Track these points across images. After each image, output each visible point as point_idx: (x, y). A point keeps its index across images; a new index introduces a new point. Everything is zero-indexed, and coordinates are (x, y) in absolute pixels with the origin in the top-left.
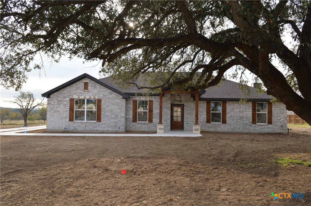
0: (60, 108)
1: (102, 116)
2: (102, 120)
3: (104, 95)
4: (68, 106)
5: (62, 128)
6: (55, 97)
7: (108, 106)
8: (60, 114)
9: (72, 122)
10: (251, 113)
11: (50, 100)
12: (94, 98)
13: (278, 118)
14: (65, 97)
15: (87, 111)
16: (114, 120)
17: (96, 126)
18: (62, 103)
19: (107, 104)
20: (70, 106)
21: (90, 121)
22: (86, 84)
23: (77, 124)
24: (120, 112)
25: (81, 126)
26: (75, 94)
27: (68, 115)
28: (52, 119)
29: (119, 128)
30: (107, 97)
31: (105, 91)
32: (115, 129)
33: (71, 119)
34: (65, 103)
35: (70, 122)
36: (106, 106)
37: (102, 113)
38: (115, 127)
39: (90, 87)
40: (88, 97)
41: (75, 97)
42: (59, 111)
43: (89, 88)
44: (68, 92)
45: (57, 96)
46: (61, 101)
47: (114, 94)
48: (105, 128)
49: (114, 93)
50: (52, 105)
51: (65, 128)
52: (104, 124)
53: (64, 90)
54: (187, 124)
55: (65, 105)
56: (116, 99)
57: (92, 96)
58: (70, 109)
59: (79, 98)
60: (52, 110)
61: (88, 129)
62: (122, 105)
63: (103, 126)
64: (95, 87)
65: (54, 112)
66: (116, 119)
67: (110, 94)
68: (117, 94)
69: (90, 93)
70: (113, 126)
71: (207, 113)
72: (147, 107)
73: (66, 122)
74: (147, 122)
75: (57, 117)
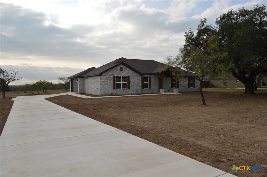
0: (107, 82)
1: (130, 86)
2: (130, 88)
5: (110, 93)
7: (133, 80)
8: (108, 85)
10: (188, 82)
11: (102, 77)
12: (126, 75)
13: (197, 85)
14: (110, 75)
15: (122, 83)
16: (136, 88)
17: (127, 91)
18: (108, 79)
19: (132, 79)
20: (113, 81)
21: (124, 89)
22: (121, 68)
23: (117, 91)
24: (139, 83)
25: (120, 92)
26: (116, 73)
27: (112, 86)
28: (103, 88)
29: (139, 92)
30: (132, 75)
31: (131, 72)
32: (137, 93)
33: (114, 88)
34: (110, 79)
35: (114, 90)
37: (130, 84)
38: (137, 91)
39: (124, 69)
40: (122, 75)
41: (116, 75)
42: (107, 83)
43: (123, 70)
44: (112, 72)
45: (106, 75)
46: (108, 77)
47: (136, 74)
48: (131, 92)
49: (136, 73)
50: (103, 80)
51: (112, 93)
52: (131, 90)
53: (109, 71)
55: (110, 80)
56: (136, 76)
57: (125, 74)
58: (113, 82)
59: (118, 76)
61: (123, 93)
62: (140, 79)
64: (126, 70)
65: (104, 84)
67: (134, 73)
68: (137, 74)
70: (135, 91)
71: (171, 83)
72: (148, 80)
73: (111, 90)
74: (148, 88)
75: (106, 87)
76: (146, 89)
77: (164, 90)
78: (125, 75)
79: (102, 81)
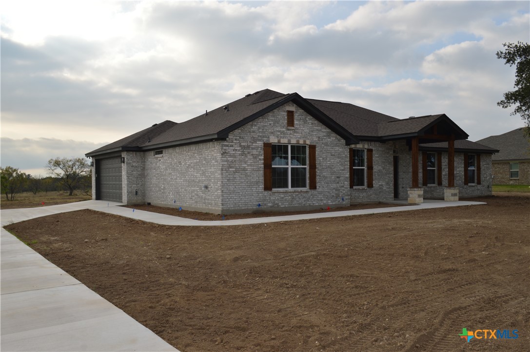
0: (245, 163)
1: (318, 179)
2: (318, 185)
3: (319, 137)
4: (260, 160)
5: (253, 205)
6: (236, 140)
7: (325, 159)
8: (247, 176)
9: (269, 192)
11: (227, 146)
12: (305, 141)
13: (485, 175)
14: (255, 140)
15: (292, 168)
16: (334, 186)
17: (309, 198)
18: (249, 153)
19: (324, 156)
20: (264, 159)
21: (299, 189)
22: (290, 114)
23: (278, 195)
24: (343, 170)
25: (286, 200)
26: (272, 133)
27: (262, 179)
28: (231, 188)
29: (343, 200)
30: (324, 141)
31: (320, 130)
32: (337, 202)
33: (267, 188)
34: (255, 152)
35: (266, 193)
36: (323, 158)
37: (318, 172)
38: (337, 197)
39: (297, 120)
40: (294, 141)
41: (273, 140)
42: (244, 169)
43: (296, 122)
44: (259, 128)
45: (240, 137)
46: (248, 147)
47: (334, 138)
48: (322, 200)
49: (334, 135)
50: (230, 156)
51: (259, 205)
52: (320, 193)
53: (252, 125)
54: (403, 188)
55: (255, 157)
56: (336, 145)
57: (300, 138)
58: (264, 164)
59: (279, 142)
60: (231, 167)
61: (295, 204)
62: (346, 157)
63: (321, 196)
64: (305, 122)
65: (235, 172)
66: (338, 183)
67: (329, 136)
68: (338, 137)
69: (297, 133)
70: (333, 196)
71: (423, 170)
72: (362, 161)
73: (258, 193)
74: (365, 187)
75: (242, 182)
76: (359, 189)
77: (422, 192)
78: (301, 142)
79: (227, 161)
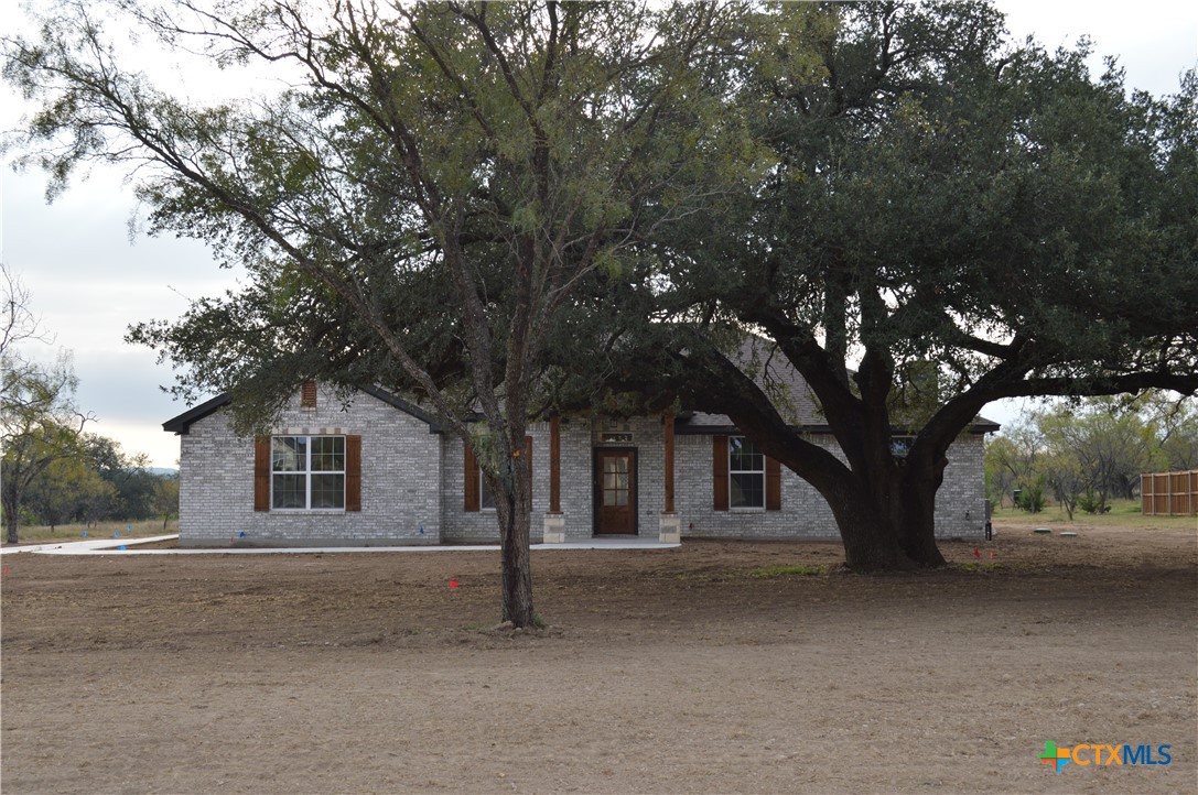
0: (222, 467)
1: (364, 493)
2: (364, 505)
3: (369, 422)
4: (249, 462)
5: (232, 534)
6: (206, 432)
7: (382, 459)
8: (223, 487)
9: (265, 514)
11: (191, 442)
12: (338, 430)
13: (956, 488)
15: (312, 475)
16: (403, 505)
17: (345, 526)
18: (228, 452)
19: (380, 453)
20: (256, 462)
21: (324, 511)
22: (310, 387)
23: (282, 519)
24: (423, 478)
25: (296, 528)
27: (251, 492)
28: (197, 506)
29: (422, 531)
30: (380, 428)
31: (373, 409)
32: (407, 536)
33: (261, 505)
34: (239, 451)
35: (258, 515)
36: (378, 458)
37: (365, 481)
38: (407, 527)
39: (323, 395)
40: (315, 431)
41: (274, 429)
42: (220, 478)
43: (319, 399)
45: (213, 428)
46: (227, 443)
47: (402, 419)
48: (373, 531)
49: (403, 415)
50: (196, 458)
51: (242, 534)
52: (371, 518)
54: (649, 513)
55: (239, 458)
56: (408, 434)
57: (329, 425)
58: (256, 469)
59: (286, 432)
60: (196, 475)
61: (316, 534)
62: (431, 453)
63: (369, 524)
64: (339, 397)
65: (202, 482)
66: (411, 501)
67: (390, 418)
68: (413, 418)
69: (322, 416)
70: (399, 524)
71: (715, 476)
73: (243, 515)
75: (214, 498)
78: (330, 431)
79: (191, 465)
